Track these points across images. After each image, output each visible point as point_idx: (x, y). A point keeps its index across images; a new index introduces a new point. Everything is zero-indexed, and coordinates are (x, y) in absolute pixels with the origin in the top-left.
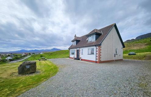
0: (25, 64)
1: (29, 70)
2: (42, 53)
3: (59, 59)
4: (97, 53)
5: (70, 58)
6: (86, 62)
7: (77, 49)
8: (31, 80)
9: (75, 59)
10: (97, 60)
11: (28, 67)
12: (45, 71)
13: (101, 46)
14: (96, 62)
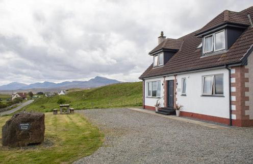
0: (17, 119)
1: (26, 135)
2: (62, 93)
3: (110, 110)
4: (234, 89)
5: (145, 107)
6: (197, 122)
7: (168, 79)
8: (30, 160)
9: (161, 111)
10: (234, 117)
11: (25, 127)
12: (67, 141)
13: (246, 67)
14: (231, 122)
